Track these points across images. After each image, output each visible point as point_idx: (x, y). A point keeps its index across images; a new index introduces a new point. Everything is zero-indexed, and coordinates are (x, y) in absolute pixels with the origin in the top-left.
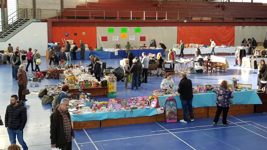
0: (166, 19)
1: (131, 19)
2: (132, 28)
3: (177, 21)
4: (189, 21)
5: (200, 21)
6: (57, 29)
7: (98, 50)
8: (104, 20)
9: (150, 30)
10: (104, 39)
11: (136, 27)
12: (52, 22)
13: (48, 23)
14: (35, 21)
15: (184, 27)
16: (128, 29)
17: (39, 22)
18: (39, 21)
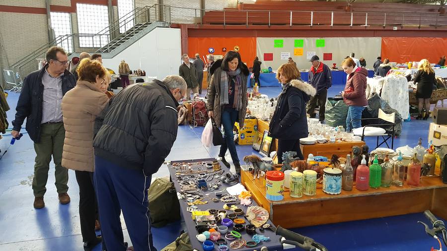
0: (366, 25)
1: (312, 25)
2: (311, 39)
3: (383, 29)
4: (401, 29)
5: (418, 29)
6: (196, 40)
7: (264, 72)
8: (269, 27)
9: (340, 42)
10: (269, 57)
11: (319, 38)
12: (188, 29)
13: (183, 30)
14: (162, 26)
15: (392, 39)
16: (306, 40)
17: (167, 27)
18: (167, 25)
